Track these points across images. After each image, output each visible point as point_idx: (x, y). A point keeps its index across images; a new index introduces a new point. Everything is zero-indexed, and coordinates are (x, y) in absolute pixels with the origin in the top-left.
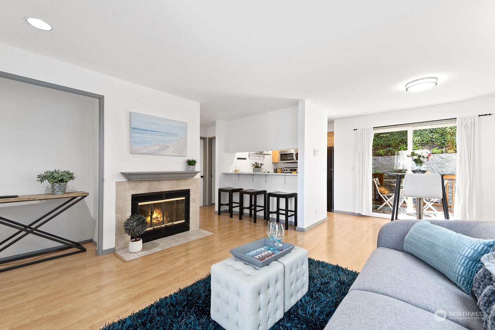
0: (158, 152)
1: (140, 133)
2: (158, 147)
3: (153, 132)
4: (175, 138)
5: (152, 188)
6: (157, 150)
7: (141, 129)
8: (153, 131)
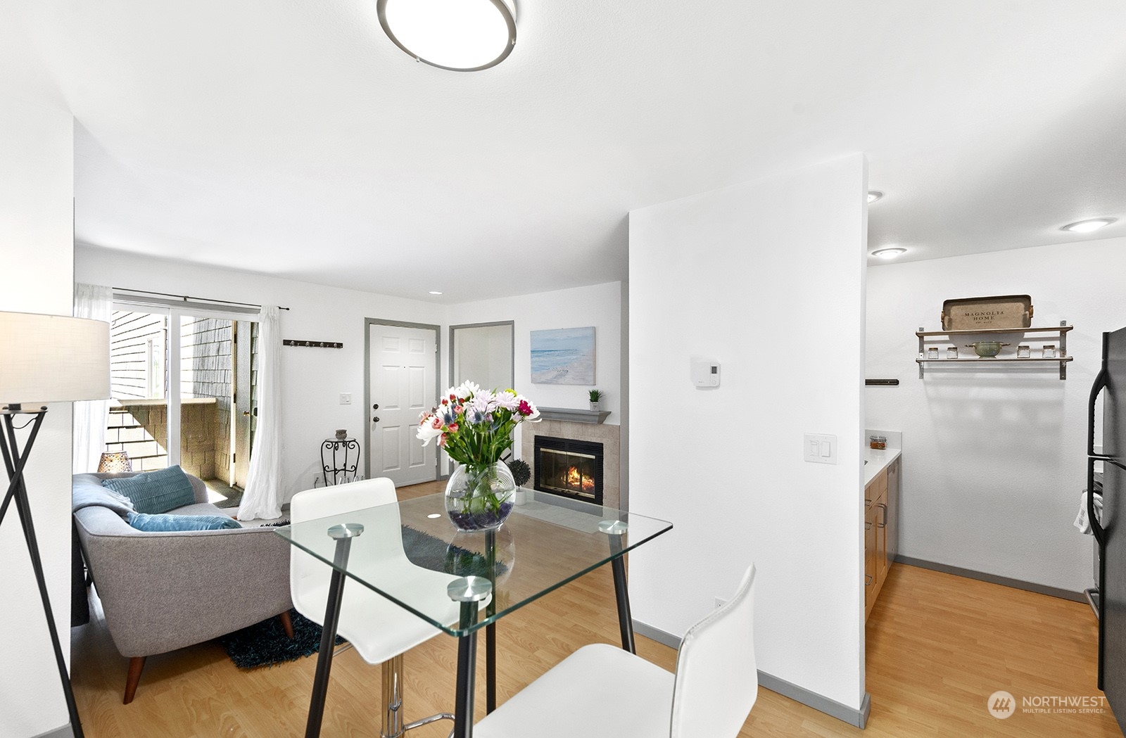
1: (537, 356)
2: (556, 373)
3: (550, 353)
4: (575, 357)
5: (552, 432)
6: (555, 378)
7: (538, 351)
8: (550, 351)
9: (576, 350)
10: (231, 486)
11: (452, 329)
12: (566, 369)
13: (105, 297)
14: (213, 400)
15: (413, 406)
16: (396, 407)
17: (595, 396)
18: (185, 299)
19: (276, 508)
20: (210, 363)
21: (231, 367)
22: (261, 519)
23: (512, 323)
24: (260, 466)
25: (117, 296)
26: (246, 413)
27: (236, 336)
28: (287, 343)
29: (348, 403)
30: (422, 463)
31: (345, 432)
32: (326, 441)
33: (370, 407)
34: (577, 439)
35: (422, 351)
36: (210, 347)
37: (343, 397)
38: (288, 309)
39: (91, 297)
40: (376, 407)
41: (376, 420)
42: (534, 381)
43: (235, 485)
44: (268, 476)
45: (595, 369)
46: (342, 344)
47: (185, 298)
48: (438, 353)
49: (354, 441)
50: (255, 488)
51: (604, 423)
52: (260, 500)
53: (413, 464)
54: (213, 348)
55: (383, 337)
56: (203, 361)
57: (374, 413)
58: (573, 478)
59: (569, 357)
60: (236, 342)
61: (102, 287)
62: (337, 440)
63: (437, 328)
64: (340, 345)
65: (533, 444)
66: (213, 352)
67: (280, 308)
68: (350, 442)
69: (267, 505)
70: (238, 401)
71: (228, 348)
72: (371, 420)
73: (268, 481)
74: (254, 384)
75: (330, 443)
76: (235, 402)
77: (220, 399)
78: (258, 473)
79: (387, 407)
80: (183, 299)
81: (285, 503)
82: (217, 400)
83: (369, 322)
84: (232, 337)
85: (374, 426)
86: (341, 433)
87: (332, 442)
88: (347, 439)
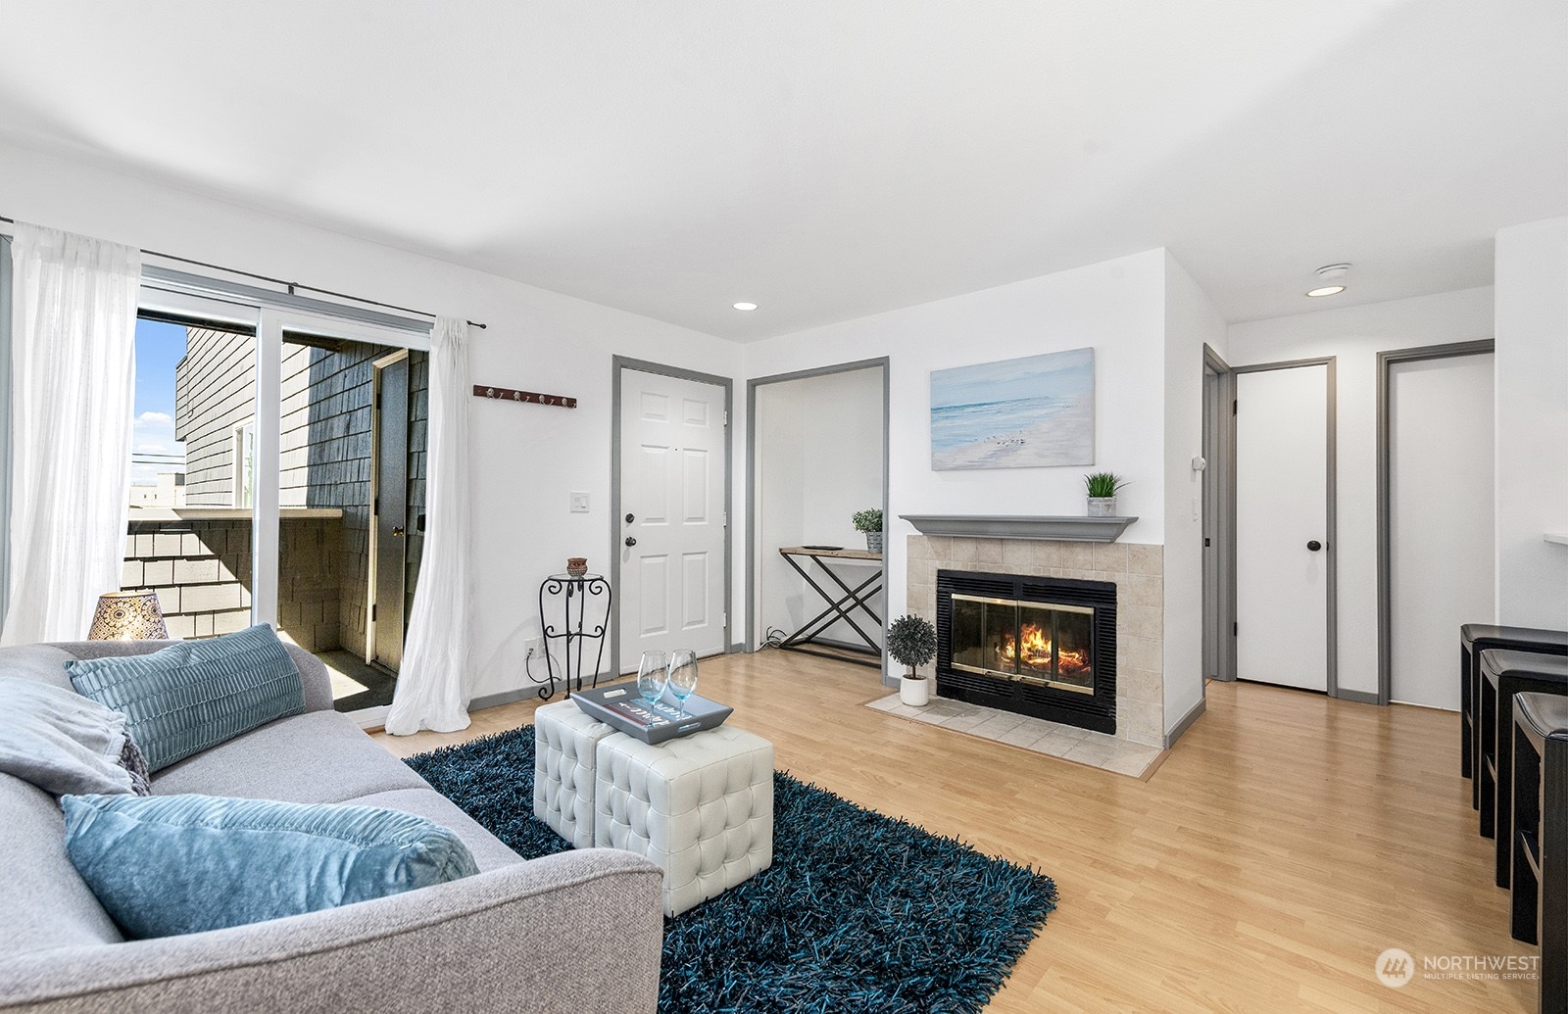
0: (993, 459)
1: (947, 417)
2: (994, 447)
3: (978, 409)
4: (1044, 412)
5: (982, 561)
6: (991, 456)
7: (950, 408)
8: (979, 405)
9: (1046, 398)
10: (368, 661)
11: (753, 385)
12: (1019, 438)
13: (126, 269)
14: (337, 513)
15: (690, 519)
16: (662, 520)
17: (1102, 487)
18: (291, 289)
19: (459, 709)
20: (334, 452)
21: (371, 451)
22: (431, 731)
23: (883, 363)
24: (431, 628)
25: (150, 270)
26: (397, 530)
27: (379, 398)
28: (480, 391)
29: (584, 510)
30: (702, 622)
31: (583, 562)
32: (550, 579)
33: (621, 518)
34: (1046, 575)
35: (703, 422)
36: (332, 424)
37: (577, 500)
38: (483, 327)
39: (95, 264)
40: (630, 519)
41: (630, 542)
42: (938, 467)
43: (376, 659)
44: (446, 646)
45: (1094, 431)
46: (575, 401)
47: (291, 287)
48: (728, 427)
49: (601, 579)
50: (420, 670)
51: (1118, 540)
52: (430, 692)
53: (689, 624)
54: (338, 427)
55: (643, 393)
56: (322, 451)
57: (627, 532)
58: (1029, 650)
59: (1027, 414)
60: (379, 406)
61: (118, 245)
62: (569, 577)
63: (727, 383)
64: (572, 403)
65: (933, 587)
66: (338, 432)
67: (469, 323)
68: (594, 581)
69: (443, 702)
70: (382, 511)
71: (364, 420)
72: (622, 543)
73: (445, 657)
74: (413, 476)
75: (556, 584)
76: (376, 514)
77: (351, 510)
78: (425, 640)
79: (648, 520)
80: (285, 289)
81: (474, 697)
82: (345, 512)
83: (620, 363)
84: (371, 400)
85: (627, 553)
86: (577, 565)
87: (559, 581)
88: (585, 577)
